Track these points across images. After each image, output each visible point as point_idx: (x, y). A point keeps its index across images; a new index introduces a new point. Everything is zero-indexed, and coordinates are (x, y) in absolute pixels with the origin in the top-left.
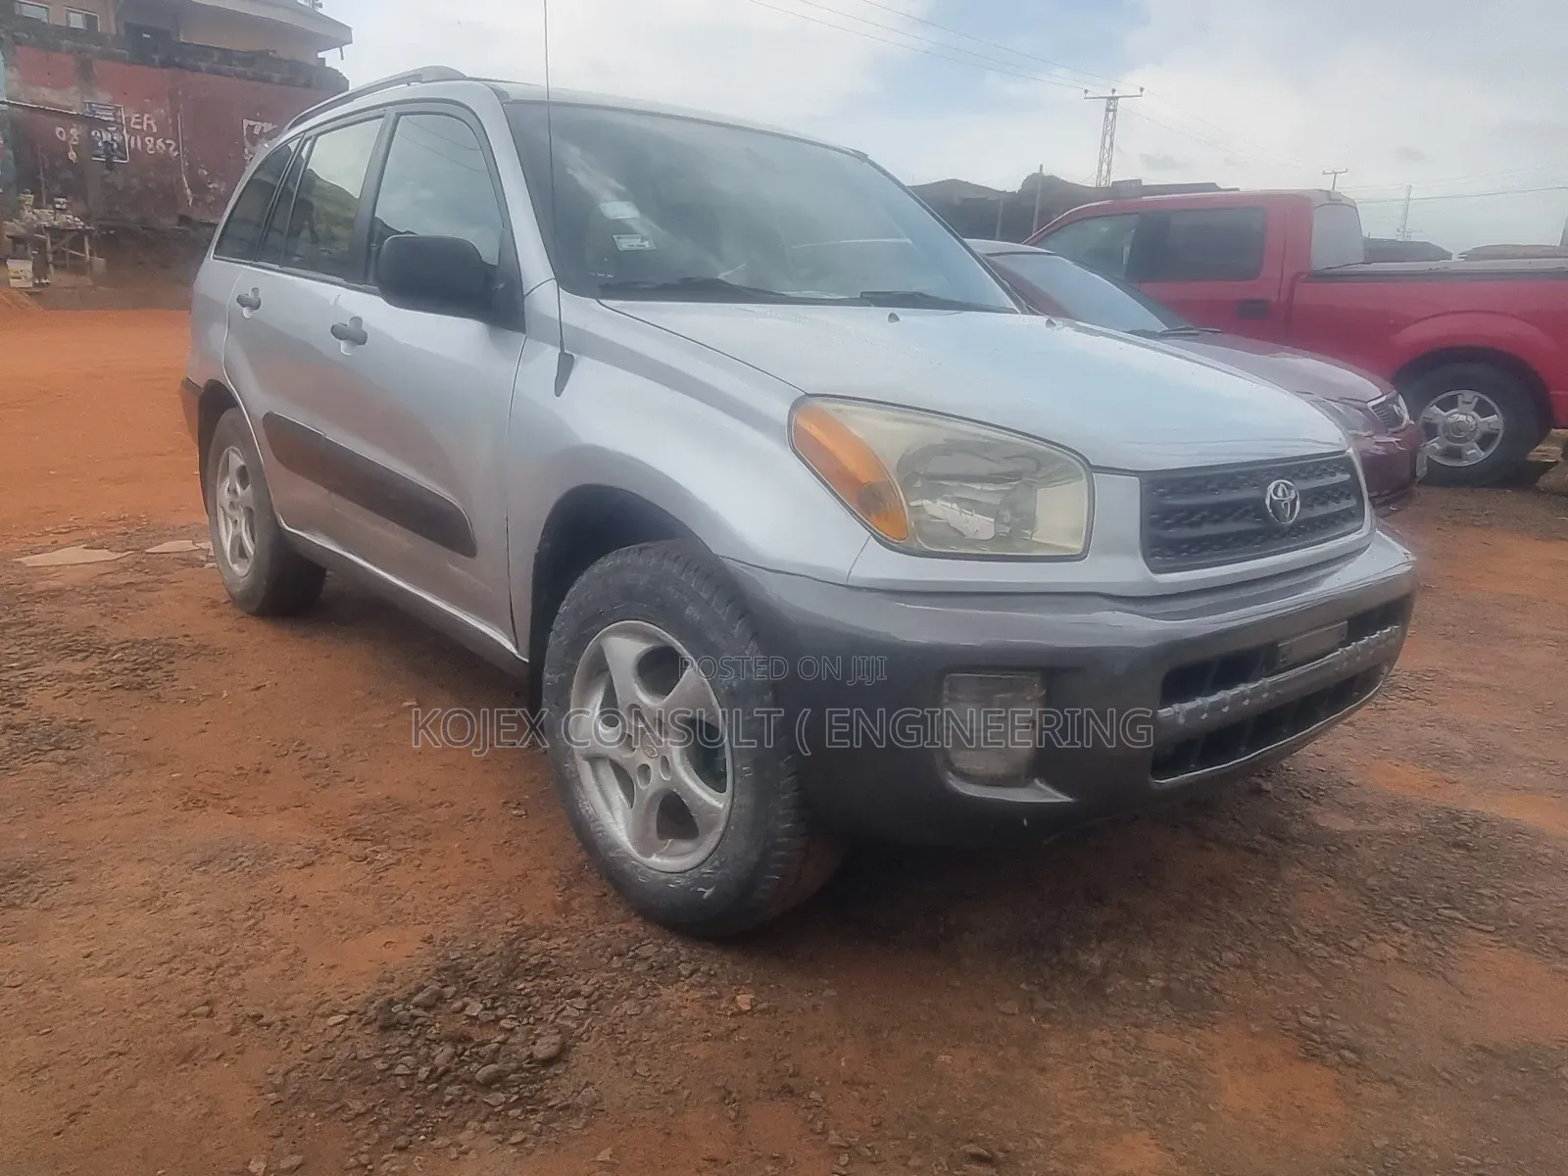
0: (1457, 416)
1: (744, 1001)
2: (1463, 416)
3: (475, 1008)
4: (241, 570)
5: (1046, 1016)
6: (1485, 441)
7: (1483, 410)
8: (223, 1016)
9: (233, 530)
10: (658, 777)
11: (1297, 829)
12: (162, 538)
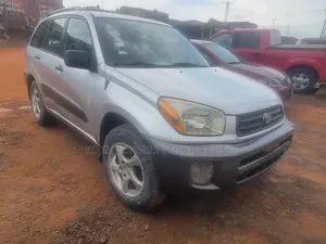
0: (299, 79)
1: (146, 227)
2: (300, 79)
3: (87, 229)
4: (38, 115)
5: (212, 230)
6: (305, 84)
7: (304, 77)
8: (31, 232)
9: (35, 107)
10: (128, 177)
11: (265, 181)
12: (21, 105)
